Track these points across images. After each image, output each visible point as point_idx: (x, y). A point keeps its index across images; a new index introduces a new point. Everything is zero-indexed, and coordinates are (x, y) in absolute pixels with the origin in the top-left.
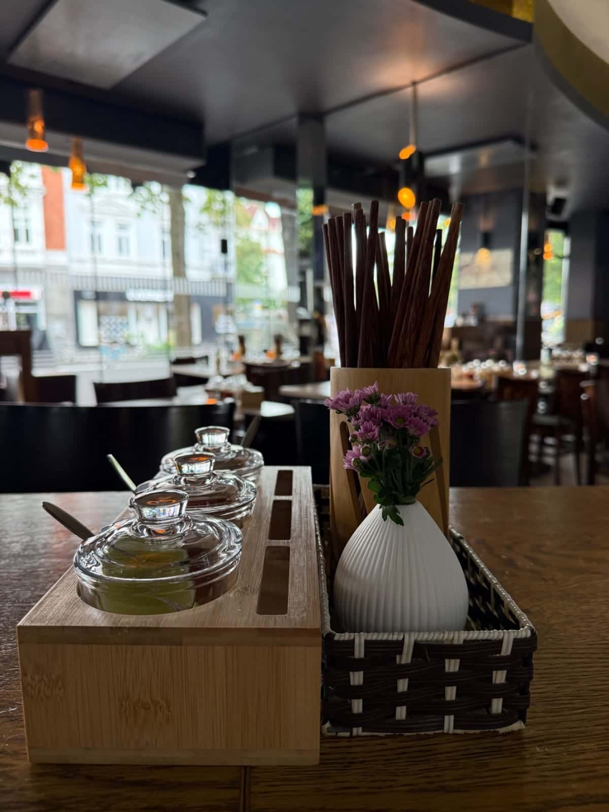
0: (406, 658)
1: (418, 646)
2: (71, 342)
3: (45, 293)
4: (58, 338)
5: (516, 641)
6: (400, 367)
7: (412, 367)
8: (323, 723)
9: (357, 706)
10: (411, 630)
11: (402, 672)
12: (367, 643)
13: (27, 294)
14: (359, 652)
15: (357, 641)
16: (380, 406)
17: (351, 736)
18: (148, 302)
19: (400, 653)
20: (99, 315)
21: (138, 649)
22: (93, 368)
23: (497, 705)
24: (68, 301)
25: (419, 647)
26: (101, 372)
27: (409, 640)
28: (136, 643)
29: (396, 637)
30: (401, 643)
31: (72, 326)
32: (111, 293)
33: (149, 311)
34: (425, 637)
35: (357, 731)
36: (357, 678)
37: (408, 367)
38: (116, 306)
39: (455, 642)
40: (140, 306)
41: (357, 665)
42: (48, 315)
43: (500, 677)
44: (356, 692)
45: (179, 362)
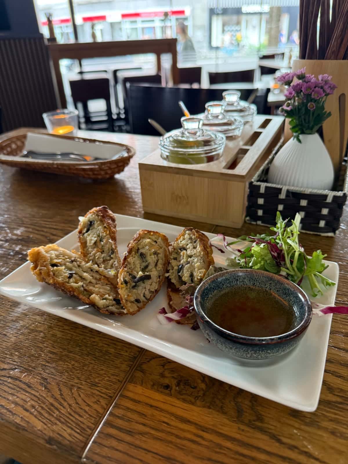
0: (282, 196)
1: (288, 191)
2: (206, 44)
3: (193, 10)
4: (199, 42)
5: (335, 197)
6: (329, 59)
7: (336, 59)
8: (246, 216)
9: (260, 213)
10: (285, 185)
11: (281, 201)
12: (267, 188)
13: (182, 12)
14: (262, 190)
15: (262, 186)
16: (305, 81)
17: (257, 224)
18: (255, 13)
19: (280, 193)
20: (224, 25)
21: (178, 176)
22: (213, 62)
23: (322, 224)
24: (205, 15)
25: (289, 193)
26: (217, 65)
27: (285, 189)
28: (177, 173)
29: (279, 186)
30: (280, 190)
31: (207, 34)
32: (230, 8)
33: (255, 20)
34: (292, 188)
35: (259, 223)
36: (261, 201)
37: (334, 59)
38: (235, 18)
39: (306, 193)
40: (249, 17)
41: (261, 196)
42: (194, 26)
43: (325, 211)
44: (260, 207)
45: (265, 57)
